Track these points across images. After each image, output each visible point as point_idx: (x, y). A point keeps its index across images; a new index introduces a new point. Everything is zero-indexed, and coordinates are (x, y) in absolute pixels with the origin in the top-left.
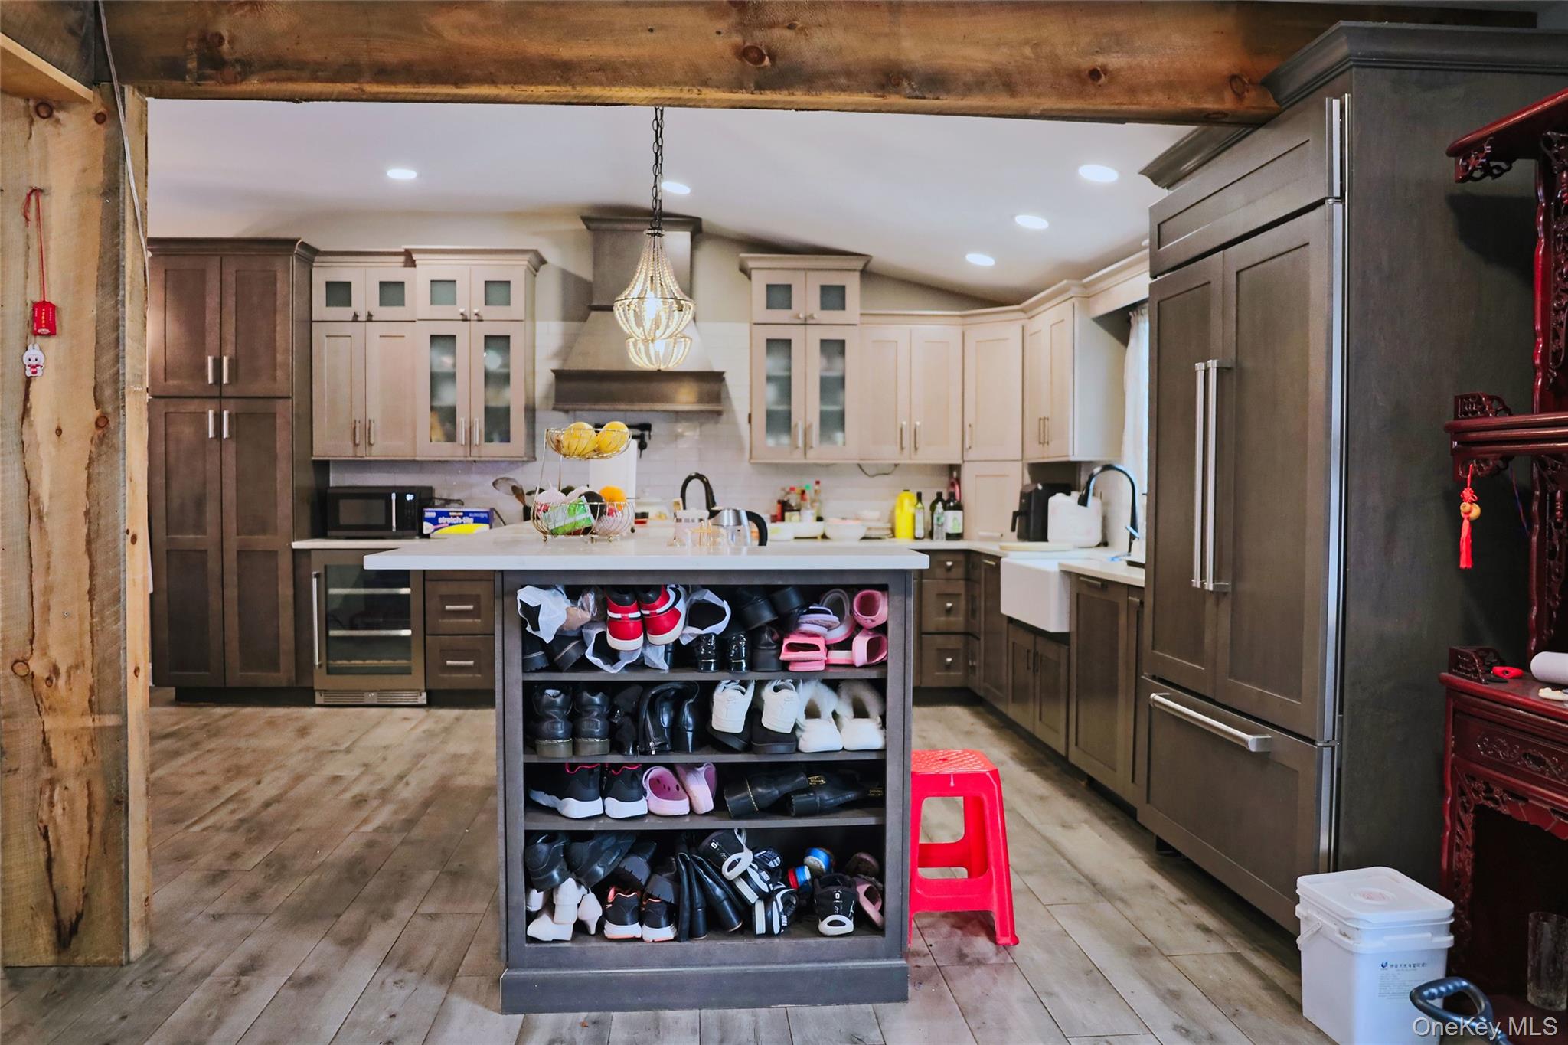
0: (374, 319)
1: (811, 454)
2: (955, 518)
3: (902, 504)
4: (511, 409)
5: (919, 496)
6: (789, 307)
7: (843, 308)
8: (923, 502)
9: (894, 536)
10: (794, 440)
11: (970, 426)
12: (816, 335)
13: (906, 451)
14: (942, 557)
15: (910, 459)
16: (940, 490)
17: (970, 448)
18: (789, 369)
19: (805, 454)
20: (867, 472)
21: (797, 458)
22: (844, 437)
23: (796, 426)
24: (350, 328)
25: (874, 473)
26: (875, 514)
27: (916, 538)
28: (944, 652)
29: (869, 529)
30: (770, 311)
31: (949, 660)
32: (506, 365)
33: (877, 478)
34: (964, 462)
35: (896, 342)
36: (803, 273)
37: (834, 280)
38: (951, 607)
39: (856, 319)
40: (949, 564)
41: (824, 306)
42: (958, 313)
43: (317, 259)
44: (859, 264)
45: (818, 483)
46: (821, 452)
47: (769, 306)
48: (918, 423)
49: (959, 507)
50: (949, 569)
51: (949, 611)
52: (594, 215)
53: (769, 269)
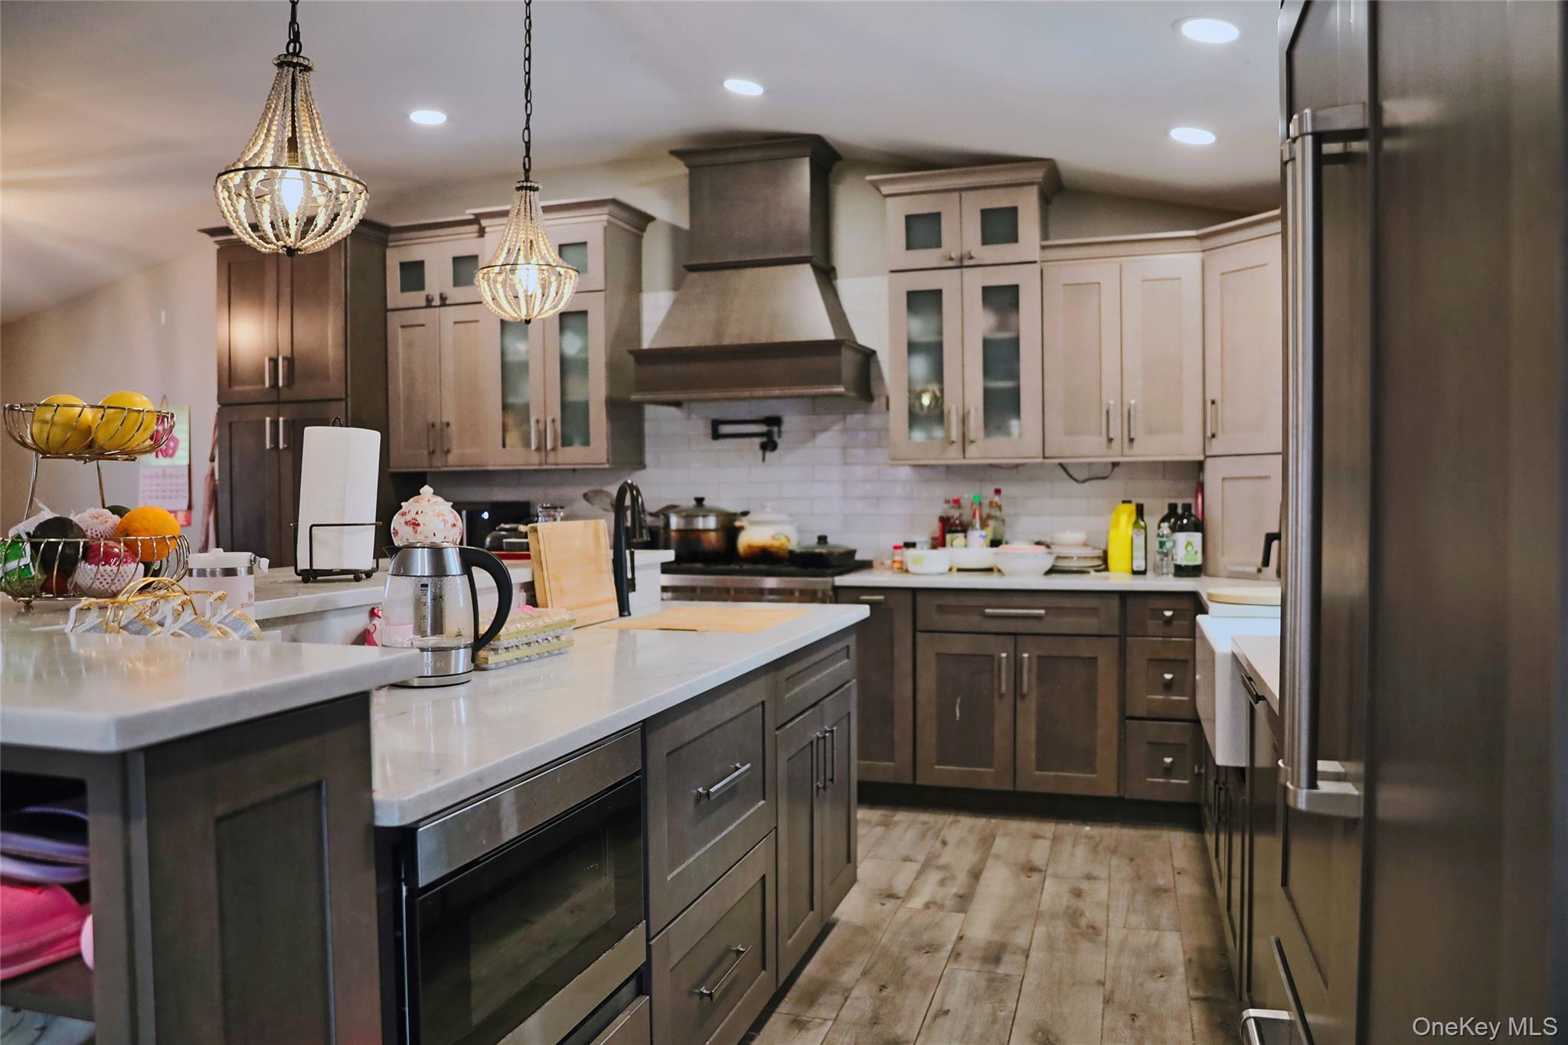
0: (448, 302)
1: (972, 450)
2: (1189, 543)
3: (1117, 524)
4: (590, 404)
5: (1140, 510)
6: (938, 245)
7: (1015, 240)
8: (1146, 518)
9: (1106, 569)
10: (948, 431)
11: (1213, 402)
12: (975, 281)
13: (1116, 444)
14: (1158, 604)
15: (1122, 456)
16: (1173, 501)
17: (1213, 436)
18: (940, 332)
19: (964, 452)
20: (1075, 476)
21: (953, 457)
22: (1020, 426)
23: (949, 412)
24: (422, 316)
25: (1086, 476)
26: (1079, 536)
27: (1135, 573)
28: (1159, 747)
29: (1058, 558)
30: (911, 252)
31: (1168, 760)
32: (585, 349)
33: (1087, 483)
34: (1206, 457)
35: (1099, 284)
36: (956, 195)
37: (999, 200)
38: (1172, 679)
39: (1035, 254)
40: (1168, 613)
41: (986, 240)
42: (1193, 233)
43: (391, 237)
44: (1038, 175)
45: (998, 492)
46: (985, 450)
47: (910, 246)
48: (1133, 402)
49: (1199, 526)
50: (1168, 621)
51: (1168, 686)
52: (690, 146)
53: (910, 194)
